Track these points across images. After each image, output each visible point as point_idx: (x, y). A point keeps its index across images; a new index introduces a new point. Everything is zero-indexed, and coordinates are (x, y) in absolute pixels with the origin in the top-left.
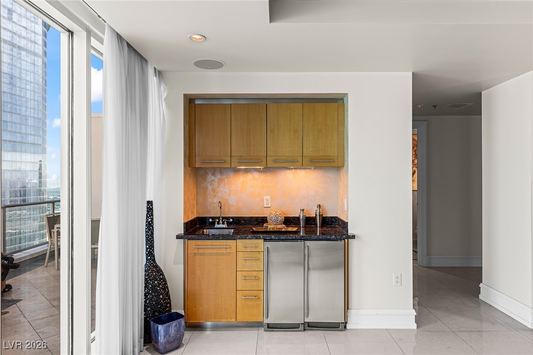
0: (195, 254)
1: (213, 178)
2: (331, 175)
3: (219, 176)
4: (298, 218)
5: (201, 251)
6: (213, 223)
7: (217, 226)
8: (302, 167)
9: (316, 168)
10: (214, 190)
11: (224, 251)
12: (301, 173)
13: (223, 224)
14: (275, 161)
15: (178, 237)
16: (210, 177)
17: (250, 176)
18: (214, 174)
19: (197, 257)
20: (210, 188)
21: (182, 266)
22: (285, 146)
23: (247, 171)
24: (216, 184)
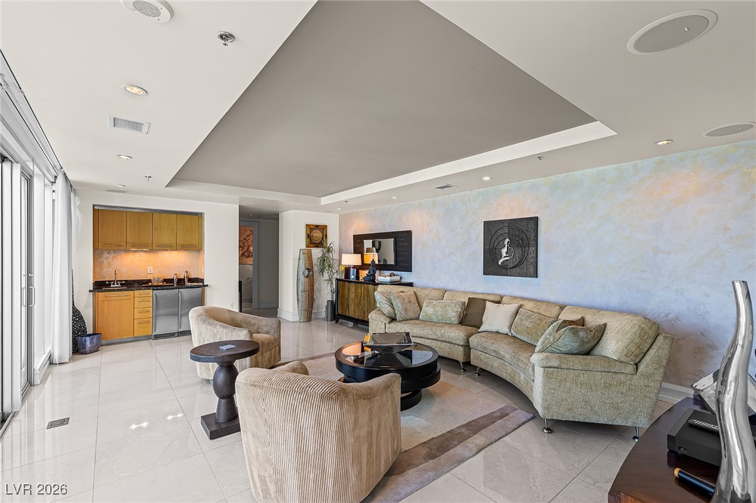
0: (104, 301)
1: (108, 256)
2: (194, 254)
3: (113, 254)
4: (173, 279)
5: (108, 298)
6: (109, 285)
7: (112, 286)
8: (176, 249)
9: (184, 250)
10: (109, 264)
11: (125, 298)
12: (175, 253)
13: (118, 284)
14: (158, 246)
15: (90, 291)
16: (106, 255)
17: (137, 254)
18: (108, 253)
19: (106, 302)
20: (105, 262)
21: (92, 309)
22: (166, 238)
23: (135, 251)
24: (110, 260)
